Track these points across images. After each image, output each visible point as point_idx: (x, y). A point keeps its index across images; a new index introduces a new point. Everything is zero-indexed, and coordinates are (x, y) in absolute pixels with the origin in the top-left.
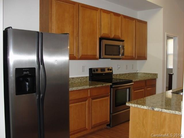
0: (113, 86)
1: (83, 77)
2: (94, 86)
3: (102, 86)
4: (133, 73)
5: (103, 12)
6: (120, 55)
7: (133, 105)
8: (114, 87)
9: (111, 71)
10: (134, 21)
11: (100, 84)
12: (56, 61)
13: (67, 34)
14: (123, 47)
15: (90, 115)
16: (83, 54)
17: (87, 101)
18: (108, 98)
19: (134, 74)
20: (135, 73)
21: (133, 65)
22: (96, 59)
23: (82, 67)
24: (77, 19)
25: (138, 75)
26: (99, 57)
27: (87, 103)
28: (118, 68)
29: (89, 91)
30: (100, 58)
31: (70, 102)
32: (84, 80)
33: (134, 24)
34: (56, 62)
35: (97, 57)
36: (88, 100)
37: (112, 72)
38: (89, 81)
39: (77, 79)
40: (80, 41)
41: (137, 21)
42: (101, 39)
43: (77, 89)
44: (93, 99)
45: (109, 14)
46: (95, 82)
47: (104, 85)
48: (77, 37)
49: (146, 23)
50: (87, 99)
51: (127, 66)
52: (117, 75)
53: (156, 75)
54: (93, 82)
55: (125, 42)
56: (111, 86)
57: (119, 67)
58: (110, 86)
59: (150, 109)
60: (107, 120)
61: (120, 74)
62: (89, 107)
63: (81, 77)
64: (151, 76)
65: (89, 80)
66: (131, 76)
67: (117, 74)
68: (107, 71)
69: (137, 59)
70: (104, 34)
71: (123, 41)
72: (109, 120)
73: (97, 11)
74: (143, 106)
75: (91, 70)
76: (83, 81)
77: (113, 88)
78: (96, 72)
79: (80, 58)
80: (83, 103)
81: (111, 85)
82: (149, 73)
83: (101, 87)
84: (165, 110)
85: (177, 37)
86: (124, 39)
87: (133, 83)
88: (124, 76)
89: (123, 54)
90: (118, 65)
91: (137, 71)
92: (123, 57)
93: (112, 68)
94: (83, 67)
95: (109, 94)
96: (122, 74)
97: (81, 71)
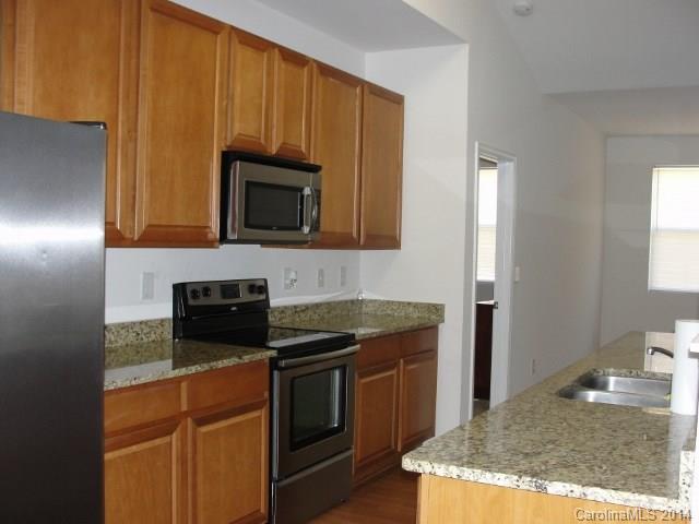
0: (283, 363)
1: (145, 323)
2: (206, 367)
3: (239, 365)
4: (346, 302)
5: (240, 42)
6: (306, 229)
7: (441, 470)
8: (287, 368)
9: (262, 297)
10: (358, 90)
11: (230, 356)
12: (45, 252)
13: (99, 124)
14: (317, 193)
15: (190, 493)
16: (155, 222)
17: (174, 434)
18: (263, 413)
19: (349, 304)
20: (352, 302)
21: (343, 269)
22: (209, 244)
23: (141, 276)
24: (134, 61)
25: (364, 309)
26: (218, 236)
27: (174, 443)
28: (288, 282)
29: (184, 385)
30: (223, 239)
31: (107, 442)
32: (153, 337)
33: (358, 103)
34: (43, 260)
35: (210, 236)
36: (179, 429)
37: (267, 299)
38: (174, 338)
39: (122, 332)
40: (143, 166)
41: (366, 91)
42: (228, 158)
43: (134, 383)
44: (200, 422)
45: (263, 51)
46: (204, 346)
47: (247, 358)
48: (131, 146)
49: (398, 100)
50: (177, 425)
51: (321, 273)
52: (283, 312)
53: (437, 309)
54: (194, 345)
55: (322, 173)
56: (273, 363)
57: (293, 276)
58: (267, 361)
59: (523, 486)
60: (259, 510)
61: (295, 307)
62: (183, 461)
63: (141, 323)
64: (416, 315)
65: (171, 337)
66: (336, 316)
67: (286, 307)
68: (245, 297)
69: (365, 247)
70: (240, 134)
71: (315, 169)
72: (263, 509)
73: (217, 33)
74: (488, 475)
75: (180, 290)
76: (145, 340)
77: (281, 369)
78: (202, 301)
79: (139, 240)
80: (158, 442)
81: (271, 359)
82: (409, 303)
83: (234, 366)
84: (598, 489)
85: (510, 160)
86: (318, 163)
87: (358, 346)
88: (310, 313)
89: (315, 227)
90: (288, 270)
91: (360, 293)
92: (317, 236)
93: (265, 280)
94: (149, 278)
95: (266, 394)
96: (301, 305)
97: (141, 296)
